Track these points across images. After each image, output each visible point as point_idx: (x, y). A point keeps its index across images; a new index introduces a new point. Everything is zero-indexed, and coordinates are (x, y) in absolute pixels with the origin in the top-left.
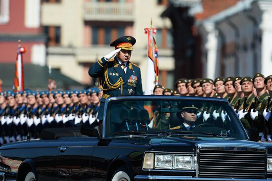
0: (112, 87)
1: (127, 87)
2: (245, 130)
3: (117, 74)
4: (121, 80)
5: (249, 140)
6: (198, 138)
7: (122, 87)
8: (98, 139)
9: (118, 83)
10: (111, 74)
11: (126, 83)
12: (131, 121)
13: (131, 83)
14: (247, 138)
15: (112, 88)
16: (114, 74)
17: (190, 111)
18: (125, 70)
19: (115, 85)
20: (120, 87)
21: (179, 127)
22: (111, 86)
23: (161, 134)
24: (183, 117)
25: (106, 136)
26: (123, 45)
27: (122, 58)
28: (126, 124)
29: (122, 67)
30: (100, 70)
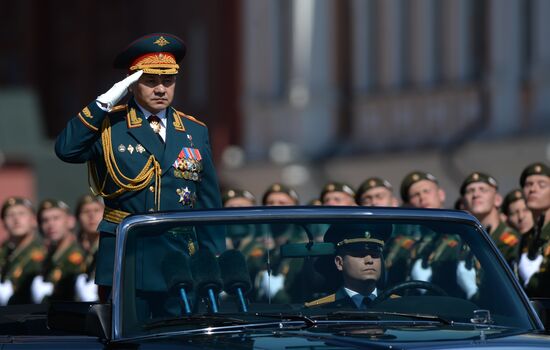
0: (129, 186)
1: (170, 181)
2: (530, 303)
3: (141, 149)
4: (153, 164)
5: (541, 333)
6: (389, 332)
7: (159, 182)
8: (100, 341)
9: (145, 175)
10: (122, 149)
11: (168, 172)
12: (196, 284)
13: (184, 170)
14: (538, 327)
15: (128, 190)
16: (131, 149)
17: (359, 251)
18: (163, 133)
19: (136, 180)
20: (153, 185)
21: (331, 298)
22: (127, 182)
23: (289, 322)
24: (340, 268)
25: (124, 333)
26: (147, 60)
27: (148, 100)
28: (180, 295)
29: (154, 126)
30: (88, 137)
